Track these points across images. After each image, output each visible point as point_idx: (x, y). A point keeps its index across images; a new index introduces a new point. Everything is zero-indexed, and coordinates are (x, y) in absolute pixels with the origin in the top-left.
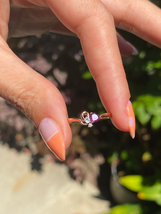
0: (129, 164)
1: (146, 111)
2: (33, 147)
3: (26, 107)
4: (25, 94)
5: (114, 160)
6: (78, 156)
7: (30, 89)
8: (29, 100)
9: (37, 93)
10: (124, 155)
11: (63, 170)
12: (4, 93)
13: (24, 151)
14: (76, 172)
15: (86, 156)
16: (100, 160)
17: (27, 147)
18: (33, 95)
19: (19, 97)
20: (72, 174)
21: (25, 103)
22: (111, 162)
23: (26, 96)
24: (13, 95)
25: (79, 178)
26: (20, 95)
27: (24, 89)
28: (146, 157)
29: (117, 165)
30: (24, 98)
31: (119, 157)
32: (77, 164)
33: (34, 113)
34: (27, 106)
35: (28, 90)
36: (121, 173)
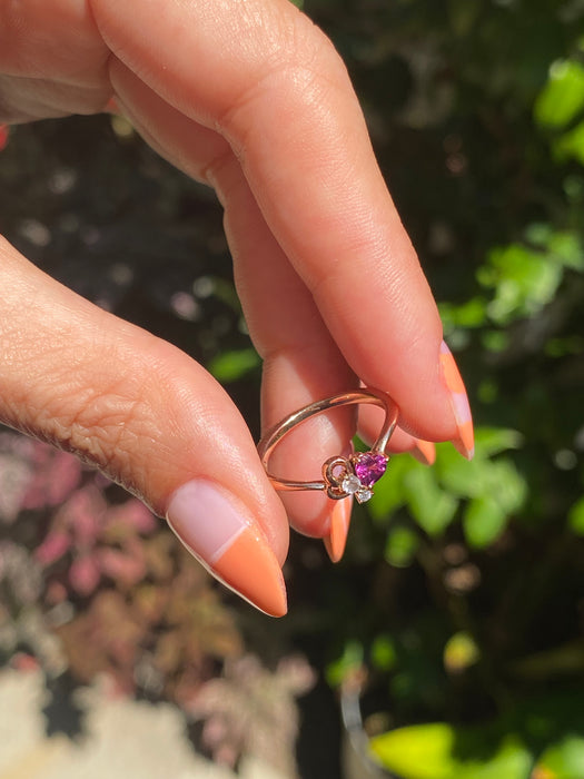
0: (402, 684)
1: (441, 486)
2: (49, 646)
3: (110, 453)
4: (96, 410)
5: (349, 674)
6: (214, 668)
7: (113, 388)
8: (117, 429)
9: (140, 400)
10: (384, 653)
11: (164, 725)
12: (17, 412)
13: (16, 667)
14: (214, 731)
15: (245, 666)
16: (297, 676)
17: (26, 649)
18: (129, 406)
19: (76, 419)
20: (198, 739)
21: (103, 439)
22: (340, 685)
23: (104, 417)
24: (55, 413)
25: (226, 753)
26: (78, 414)
27: (91, 391)
28: (460, 652)
29: (359, 690)
30: (96, 423)
31: (368, 661)
32: (212, 699)
33: (140, 471)
34: (112, 449)
35: (106, 393)
36: (377, 721)
